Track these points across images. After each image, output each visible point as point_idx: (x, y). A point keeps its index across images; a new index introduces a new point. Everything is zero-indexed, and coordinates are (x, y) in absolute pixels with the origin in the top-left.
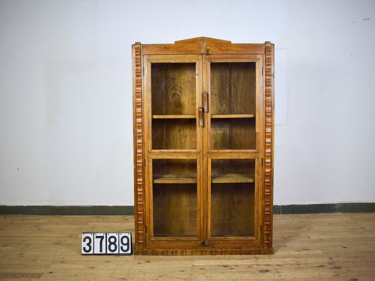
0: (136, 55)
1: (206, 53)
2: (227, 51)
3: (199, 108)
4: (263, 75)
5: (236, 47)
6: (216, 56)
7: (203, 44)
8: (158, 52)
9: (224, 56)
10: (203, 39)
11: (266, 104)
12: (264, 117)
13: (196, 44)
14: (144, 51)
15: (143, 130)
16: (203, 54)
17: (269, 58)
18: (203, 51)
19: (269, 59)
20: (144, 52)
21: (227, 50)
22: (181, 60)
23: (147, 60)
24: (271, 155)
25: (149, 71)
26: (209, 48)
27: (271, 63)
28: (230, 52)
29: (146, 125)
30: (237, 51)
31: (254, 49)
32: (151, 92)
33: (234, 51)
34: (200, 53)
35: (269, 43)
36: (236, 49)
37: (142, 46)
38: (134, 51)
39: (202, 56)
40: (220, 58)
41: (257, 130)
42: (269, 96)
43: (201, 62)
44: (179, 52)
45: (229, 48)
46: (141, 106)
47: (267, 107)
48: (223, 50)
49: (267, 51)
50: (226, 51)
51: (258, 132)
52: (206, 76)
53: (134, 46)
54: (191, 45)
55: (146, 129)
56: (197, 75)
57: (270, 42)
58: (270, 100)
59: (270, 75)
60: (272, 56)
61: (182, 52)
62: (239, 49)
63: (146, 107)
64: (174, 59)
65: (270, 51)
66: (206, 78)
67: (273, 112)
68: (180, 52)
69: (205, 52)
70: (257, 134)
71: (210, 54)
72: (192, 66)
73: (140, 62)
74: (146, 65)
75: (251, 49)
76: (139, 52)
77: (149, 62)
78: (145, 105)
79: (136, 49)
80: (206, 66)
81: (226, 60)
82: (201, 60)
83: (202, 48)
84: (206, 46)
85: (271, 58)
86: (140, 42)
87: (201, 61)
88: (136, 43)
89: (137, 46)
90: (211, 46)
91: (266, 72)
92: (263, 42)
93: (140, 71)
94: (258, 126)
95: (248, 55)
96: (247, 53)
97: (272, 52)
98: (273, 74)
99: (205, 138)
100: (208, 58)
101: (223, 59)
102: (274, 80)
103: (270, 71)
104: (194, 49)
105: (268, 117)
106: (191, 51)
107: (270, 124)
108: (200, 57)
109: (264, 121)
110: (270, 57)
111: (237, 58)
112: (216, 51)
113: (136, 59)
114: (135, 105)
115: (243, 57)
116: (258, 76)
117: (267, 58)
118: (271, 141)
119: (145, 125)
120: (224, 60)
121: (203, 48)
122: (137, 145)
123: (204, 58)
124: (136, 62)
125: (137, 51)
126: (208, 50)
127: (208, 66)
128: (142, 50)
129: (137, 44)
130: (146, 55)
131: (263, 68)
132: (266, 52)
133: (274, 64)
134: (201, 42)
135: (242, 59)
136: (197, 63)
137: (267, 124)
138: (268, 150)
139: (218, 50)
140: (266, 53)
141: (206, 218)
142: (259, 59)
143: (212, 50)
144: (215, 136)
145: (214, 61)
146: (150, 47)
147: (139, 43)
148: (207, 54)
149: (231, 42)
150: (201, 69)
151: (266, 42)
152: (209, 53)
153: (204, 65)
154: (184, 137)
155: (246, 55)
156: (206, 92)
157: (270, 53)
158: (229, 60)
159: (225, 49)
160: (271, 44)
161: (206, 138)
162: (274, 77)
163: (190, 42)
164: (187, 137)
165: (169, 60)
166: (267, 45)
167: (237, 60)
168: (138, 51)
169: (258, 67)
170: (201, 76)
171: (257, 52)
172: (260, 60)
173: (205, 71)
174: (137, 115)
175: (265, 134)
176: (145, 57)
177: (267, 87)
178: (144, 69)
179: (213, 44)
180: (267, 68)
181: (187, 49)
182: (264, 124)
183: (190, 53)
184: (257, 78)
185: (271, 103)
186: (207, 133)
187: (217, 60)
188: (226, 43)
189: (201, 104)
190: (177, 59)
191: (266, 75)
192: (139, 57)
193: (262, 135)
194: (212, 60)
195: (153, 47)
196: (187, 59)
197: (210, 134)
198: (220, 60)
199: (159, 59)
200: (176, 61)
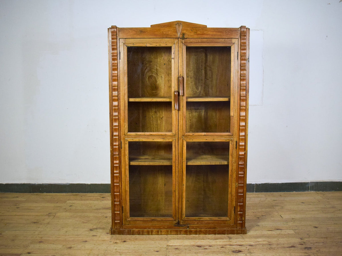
0: (113, 39)
2: (203, 36)
3: (175, 92)
4: (238, 59)
5: (211, 32)
6: (192, 40)
8: (135, 36)
9: (200, 40)
10: (179, 23)
11: (240, 88)
12: (239, 101)
13: (172, 28)
15: (119, 113)
16: (178, 38)
17: (244, 42)
18: (179, 35)
19: (245, 43)
20: (120, 35)
22: (157, 44)
23: (123, 44)
24: (245, 138)
25: (125, 55)
26: (184, 32)
27: (246, 47)
28: (206, 37)
29: (122, 108)
30: (212, 35)
31: (229, 34)
32: (127, 75)
33: (209, 35)
34: (176, 37)
36: (211, 33)
37: (118, 29)
38: (110, 34)
39: (177, 40)
40: (195, 42)
41: (232, 114)
42: (244, 80)
43: (177, 46)
44: (155, 36)
45: (205, 32)
46: (117, 90)
47: (241, 91)
48: (199, 34)
49: (242, 35)
52: (182, 60)
53: (110, 29)
54: (167, 29)
55: (122, 112)
56: (173, 58)
57: (246, 26)
58: (245, 84)
59: (245, 60)
60: (247, 40)
61: (158, 36)
62: (214, 33)
63: (122, 90)
64: (150, 43)
65: (245, 36)
66: (182, 62)
67: (248, 96)
69: (181, 36)
70: (231, 118)
71: (186, 38)
72: (168, 49)
73: (116, 46)
74: (123, 48)
75: (226, 33)
77: (125, 46)
78: (121, 88)
79: (112, 32)
81: (202, 44)
82: (176, 44)
83: (178, 32)
84: (182, 30)
85: (246, 42)
86: (116, 26)
88: (112, 26)
89: (113, 30)
90: (187, 30)
91: (241, 56)
92: (238, 26)
93: (116, 55)
94: (232, 109)
95: (223, 40)
96: (223, 38)
97: (247, 36)
98: (248, 58)
99: (181, 121)
100: (183, 42)
101: (198, 43)
102: (249, 65)
103: (245, 56)
104: (170, 32)
105: (242, 101)
107: (244, 108)
108: (176, 41)
109: (239, 105)
110: (245, 41)
111: (212, 42)
112: (191, 35)
113: (113, 42)
114: (111, 88)
115: (219, 41)
116: (233, 61)
117: (243, 42)
118: (245, 124)
119: (121, 108)
120: (200, 45)
121: (179, 32)
122: (113, 128)
123: (179, 42)
124: (112, 45)
125: (113, 35)
126: (183, 34)
128: (118, 33)
129: (113, 27)
131: (238, 53)
132: (242, 36)
133: (249, 49)
134: (177, 26)
135: (218, 43)
136: (173, 46)
137: (242, 108)
138: (243, 134)
139: (194, 34)
140: (242, 38)
141: (181, 199)
142: (234, 43)
143: (188, 34)
144: (190, 118)
145: (190, 45)
146: (126, 31)
147: (115, 27)
148: (183, 38)
149: (206, 26)
150: (177, 53)
151: (242, 26)
152: (185, 37)
153: (180, 49)
154: (160, 119)
155: (221, 39)
156: (182, 76)
157: (246, 37)
158: (204, 44)
159: (201, 33)
160: (246, 28)
161: (182, 121)
162: (249, 61)
163: (166, 26)
164: (163, 119)
165: (145, 44)
166: (242, 30)
167: (212, 44)
168: (114, 35)
169: (233, 51)
170: (176, 60)
171: (232, 36)
172: (235, 44)
173: (180, 55)
174: (113, 98)
175: (240, 118)
176: (121, 40)
177: (242, 71)
178: (120, 53)
179: (189, 28)
180: (242, 53)
181: (163, 33)
182: (239, 108)
183: (166, 36)
184: (232, 62)
185: (246, 87)
186: (183, 117)
187: (193, 44)
188: (202, 27)
189: (176, 87)
190: (153, 42)
191: (241, 60)
192: (115, 40)
193: (236, 119)
194: (188, 44)
195: (129, 30)
196: (163, 43)
197: (185, 118)
198: (195, 44)
199: (135, 43)
200: (152, 44)
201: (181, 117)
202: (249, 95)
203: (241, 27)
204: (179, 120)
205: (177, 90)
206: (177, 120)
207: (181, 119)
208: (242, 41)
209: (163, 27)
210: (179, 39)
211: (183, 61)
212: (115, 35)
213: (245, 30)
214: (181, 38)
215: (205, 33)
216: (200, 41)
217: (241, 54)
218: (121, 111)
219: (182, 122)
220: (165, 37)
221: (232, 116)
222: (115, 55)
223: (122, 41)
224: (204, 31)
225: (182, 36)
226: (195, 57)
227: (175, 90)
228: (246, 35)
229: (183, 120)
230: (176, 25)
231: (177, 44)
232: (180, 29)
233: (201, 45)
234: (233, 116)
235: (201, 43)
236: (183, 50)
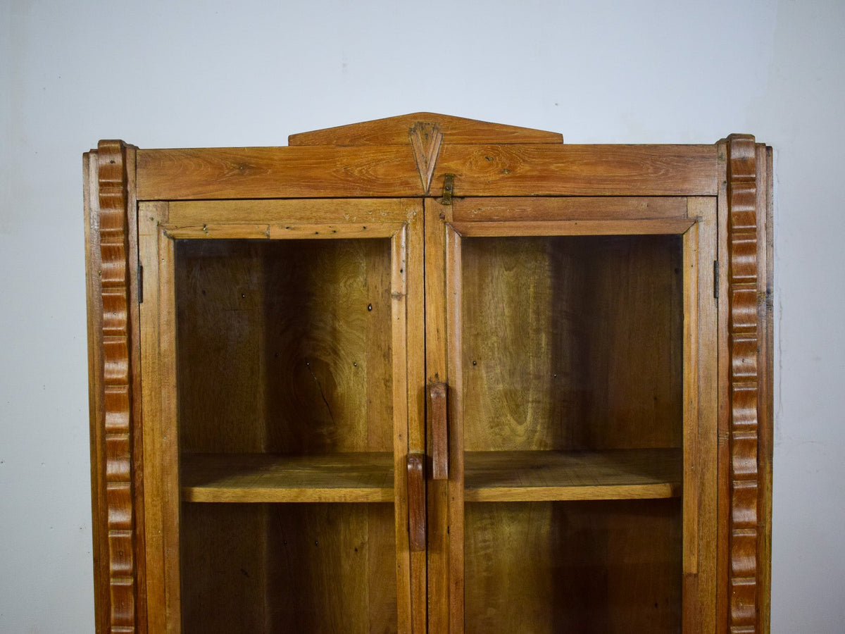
0: (104, 203)
1: (439, 194)
2: (544, 183)
3: (407, 459)
4: (716, 296)
5: (586, 164)
6: (488, 207)
7: (426, 150)
8: (211, 188)
9: (528, 206)
10: (425, 124)
11: (731, 437)
12: (724, 502)
13: (394, 149)
14: (140, 180)
15: (138, 560)
16: (423, 197)
17: (747, 213)
18: (426, 180)
19: (750, 218)
20: (142, 185)
21: (541, 178)
22: (319, 228)
23: (155, 224)
25: (164, 280)
26: (453, 165)
27: (755, 237)
28: (559, 188)
29: (152, 535)
30: (589, 181)
31: (672, 173)
32: (172, 379)
33: (574, 179)
34: (409, 192)
35: (748, 144)
36: (586, 172)
37: (130, 154)
38: (94, 186)
39: (419, 208)
40: (508, 214)
41: (690, 563)
43: (416, 237)
44: (309, 187)
45: (553, 167)
46: (127, 448)
47: (736, 450)
48: (523, 178)
49: (737, 179)
50: (540, 184)
51: (694, 571)
52: (441, 304)
53: (92, 157)
54: (367, 154)
55: (151, 554)
56: (399, 296)
57: (753, 137)
58: (753, 419)
59: (751, 299)
60: (762, 204)
61: (325, 188)
62: (601, 171)
63: (153, 449)
64: (287, 222)
65: (751, 182)
66: (441, 315)
67: (768, 477)
68: (316, 188)
69: (437, 189)
70: (688, 582)
71: (462, 197)
72: (380, 247)
73: (122, 238)
74: (154, 250)
75: (656, 170)
76: (116, 189)
77: (164, 240)
78: (147, 439)
79: (102, 172)
80: (440, 253)
81: (539, 227)
82: (414, 224)
83: (422, 167)
84: (440, 158)
85: (754, 214)
86: (121, 142)
87: (415, 228)
88: (101, 142)
89: (105, 161)
90: (464, 158)
91: (731, 281)
92: (710, 135)
93: (122, 280)
94: (691, 541)
95: (644, 203)
96: (641, 193)
97: (761, 186)
98: (769, 292)
99: (438, 601)
100: (449, 218)
101: (521, 219)
102: (770, 322)
103: (754, 280)
104: (381, 170)
105: (740, 501)
106: (369, 181)
107: (751, 534)
108: (413, 210)
109: (724, 521)
110: (750, 208)
111: (590, 216)
112: (487, 184)
113: (104, 221)
114: (98, 439)
115: (624, 209)
116: (693, 304)
117: (739, 214)
118: (758, 611)
119: (148, 536)
120: (527, 228)
121: (428, 170)
122: (110, 629)
123: (429, 218)
124: (103, 235)
125: (108, 184)
126: (449, 178)
127: (452, 253)
128: (131, 177)
129: (105, 148)
130: (151, 204)
131: (716, 264)
132: (733, 184)
133: (770, 244)
134: (418, 140)
135: (618, 219)
136: (399, 238)
137: (739, 534)
139: (498, 177)
140: (735, 192)
142: (696, 221)
143: (469, 173)
144: (488, 547)
145: (481, 228)
146: (169, 163)
147: (118, 145)
148: (448, 197)
149: (561, 136)
150: (415, 269)
151: (732, 136)
152: (458, 192)
153: (431, 250)
154: (352, 551)
155: (634, 201)
156: (443, 378)
157: (753, 191)
158: (550, 223)
159: (535, 173)
160: (758, 147)
161: (444, 600)
162: (770, 305)
163: (362, 141)
164: (366, 552)
165: (263, 228)
166: (736, 154)
167: (590, 223)
168: (112, 184)
169: (694, 258)
170: (415, 304)
171: (686, 186)
172: (702, 225)
173: (434, 280)
174: (109, 488)
175: (729, 583)
176: (148, 210)
177: (738, 354)
178: (141, 269)
179: (475, 150)
180: (737, 265)
181: (347, 172)
182: (723, 532)
183: (362, 189)
184: (690, 312)
185: (759, 434)
186: (448, 579)
187: (495, 224)
188: (537, 141)
189: (416, 435)
190: (301, 218)
191: (733, 300)
192: (117, 212)
193: (711, 586)
194: (469, 225)
195: (186, 161)
196: (351, 221)
197: (461, 584)
198: (507, 224)
199: (213, 220)
200: (294, 229)
201: (438, 582)
202: (771, 472)
203: (731, 142)
204: (433, 598)
205: (417, 450)
206: (420, 597)
207: (439, 591)
208: (736, 209)
209: (347, 142)
210: (428, 201)
211: (445, 308)
212: (118, 184)
213: (750, 154)
214: (435, 198)
215: (553, 171)
216: (529, 210)
217: (734, 270)
218: (148, 550)
219: (444, 607)
220: (357, 193)
221: (690, 575)
222: (117, 280)
223: (150, 215)
224: (551, 163)
225: (441, 185)
226: (506, 273)
227: (412, 452)
228: (754, 180)
229: (449, 596)
230: (412, 131)
231: (419, 227)
232: (431, 152)
233: (535, 227)
234: (696, 575)
235: (535, 219)
236: (445, 253)
